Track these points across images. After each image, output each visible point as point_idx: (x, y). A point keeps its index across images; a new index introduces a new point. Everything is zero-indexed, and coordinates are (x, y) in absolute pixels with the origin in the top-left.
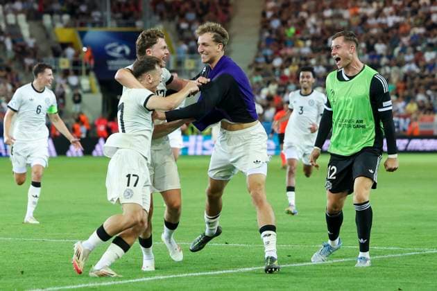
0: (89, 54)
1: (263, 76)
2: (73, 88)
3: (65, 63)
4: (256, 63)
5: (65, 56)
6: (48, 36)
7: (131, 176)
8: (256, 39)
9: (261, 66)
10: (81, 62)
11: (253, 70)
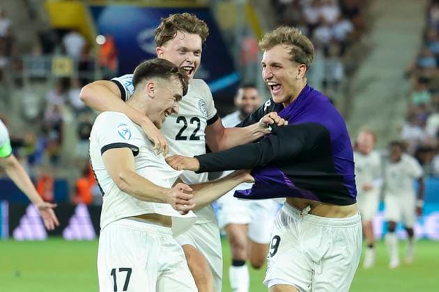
0: (109, 50)
1: (432, 91)
2: (77, 111)
3: (63, 66)
4: (419, 67)
5: (64, 52)
6: (32, 15)
7: (117, 271)
8: (420, 23)
9: (427, 74)
10: (93, 63)
11: (413, 81)
